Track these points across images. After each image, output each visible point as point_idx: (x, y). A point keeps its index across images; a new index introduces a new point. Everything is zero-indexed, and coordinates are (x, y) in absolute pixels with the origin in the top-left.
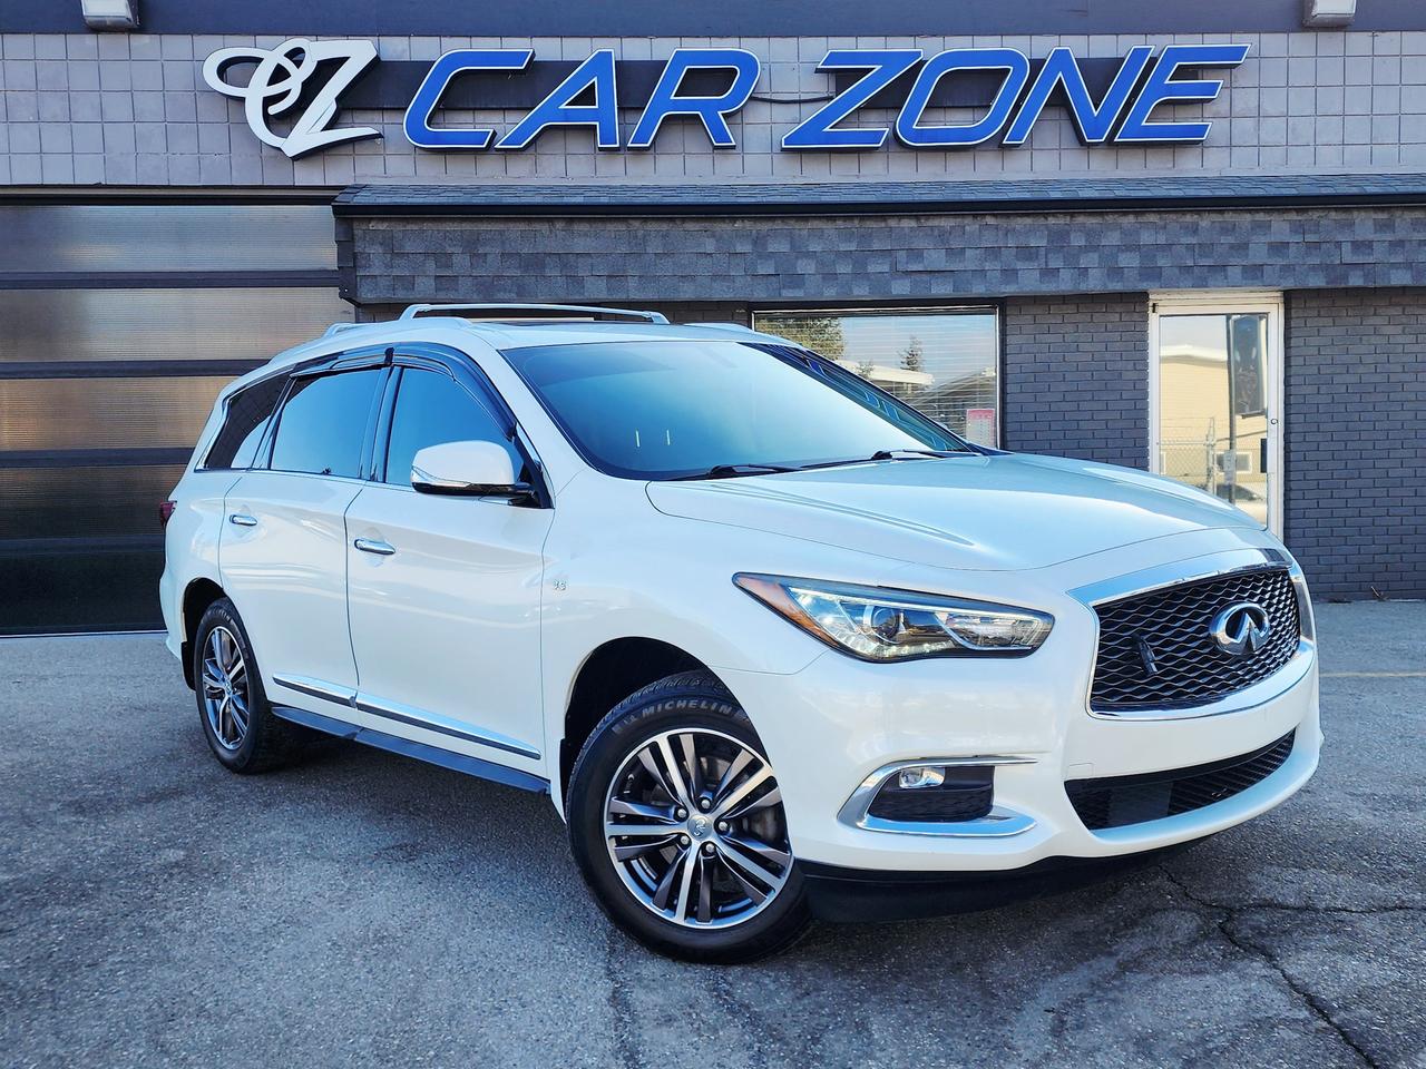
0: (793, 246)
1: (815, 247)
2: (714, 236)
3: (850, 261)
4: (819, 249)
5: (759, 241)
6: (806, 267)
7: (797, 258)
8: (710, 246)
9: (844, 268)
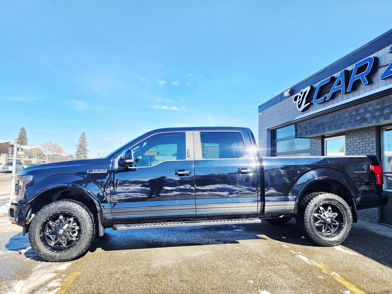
0: (364, 110)
1: (370, 109)
2: (348, 112)
3: (379, 111)
4: (371, 109)
5: (357, 111)
6: (368, 115)
7: (366, 114)
8: (347, 115)
9: (377, 114)
